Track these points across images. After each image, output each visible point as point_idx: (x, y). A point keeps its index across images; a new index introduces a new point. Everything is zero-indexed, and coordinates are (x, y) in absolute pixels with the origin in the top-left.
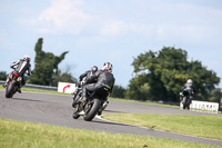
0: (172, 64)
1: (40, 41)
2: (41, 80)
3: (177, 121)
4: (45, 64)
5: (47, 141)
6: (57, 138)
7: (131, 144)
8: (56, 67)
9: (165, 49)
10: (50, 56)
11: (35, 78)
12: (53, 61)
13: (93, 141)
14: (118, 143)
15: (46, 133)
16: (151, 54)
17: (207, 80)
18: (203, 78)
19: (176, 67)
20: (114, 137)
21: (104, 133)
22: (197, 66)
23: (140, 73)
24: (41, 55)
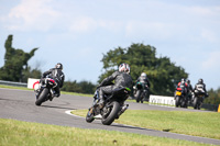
0: (141, 60)
1: (10, 38)
2: (11, 76)
3: (146, 116)
4: (15, 60)
5: (17, 137)
6: (27, 134)
7: (101, 139)
8: (25, 63)
9: (134, 46)
10: (20, 52)
11: (5, 75)
12: (23, 58)
13: (63, 136)
14: (88, 139)
15: (16, 128)
16: (120, 50)
17: (176, 76)
18: (172, 74)
19: (145, 64)
20: (84, 132)
21: (73, 128)
22: (166, 62)
23: (109, 69)
24: (11, 52)
